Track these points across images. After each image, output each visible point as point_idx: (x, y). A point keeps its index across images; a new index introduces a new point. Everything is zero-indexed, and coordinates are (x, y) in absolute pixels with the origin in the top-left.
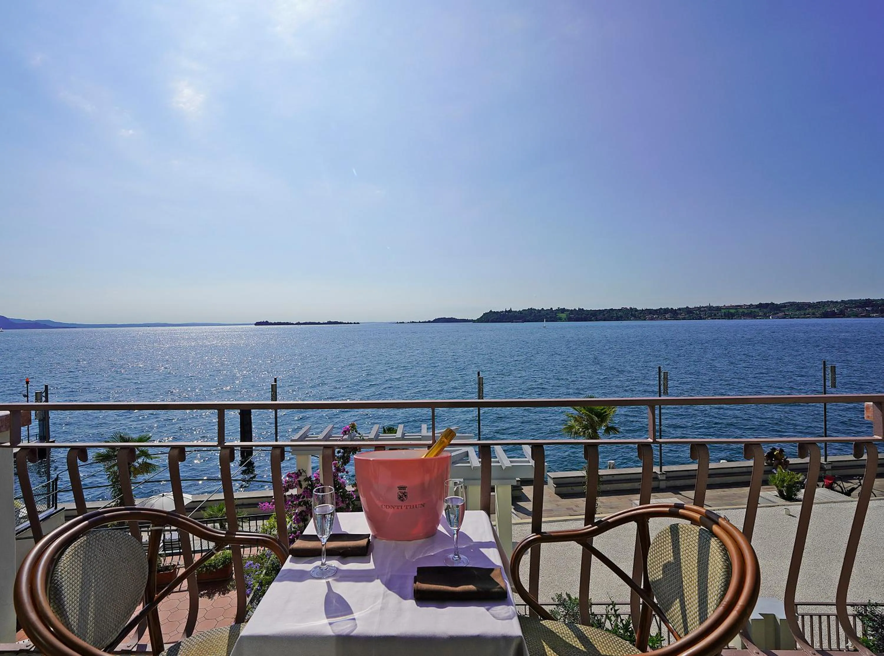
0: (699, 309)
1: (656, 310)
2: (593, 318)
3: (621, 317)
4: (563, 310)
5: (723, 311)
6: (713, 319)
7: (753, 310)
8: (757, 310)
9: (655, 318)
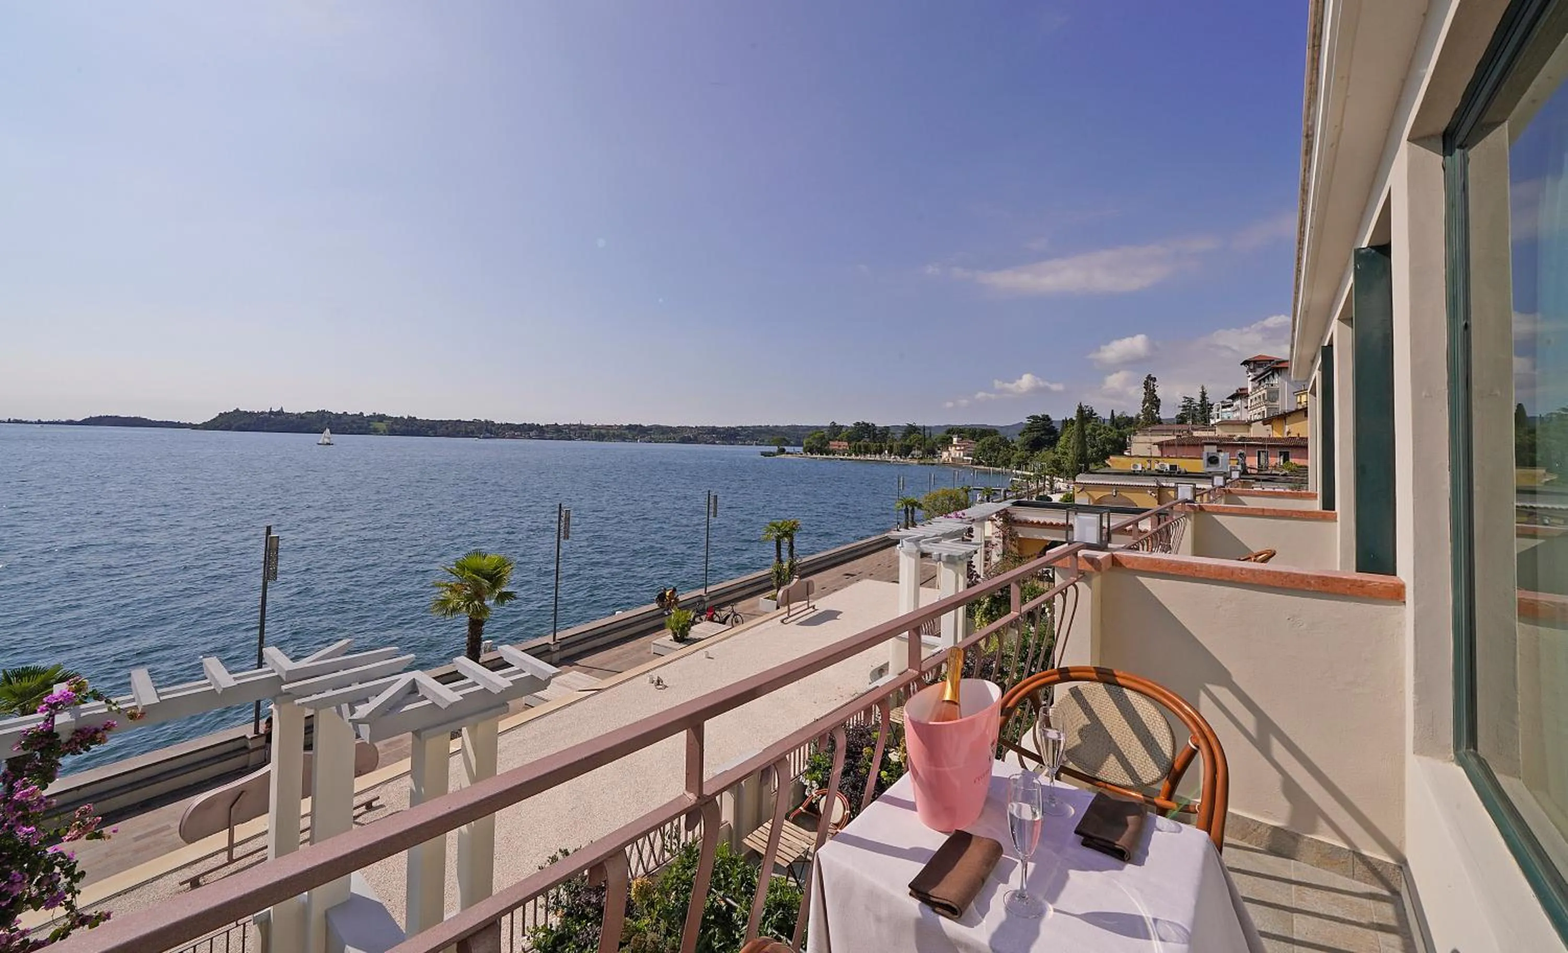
0: (569, 427)
1: (519, 426)
2: (430, 432)
3: (472, 432)
4: (382, 418)
5: (594, 431)
6: (583, 440)
7: (623, 432)
8: (627, 432)
9: (518, 435)
